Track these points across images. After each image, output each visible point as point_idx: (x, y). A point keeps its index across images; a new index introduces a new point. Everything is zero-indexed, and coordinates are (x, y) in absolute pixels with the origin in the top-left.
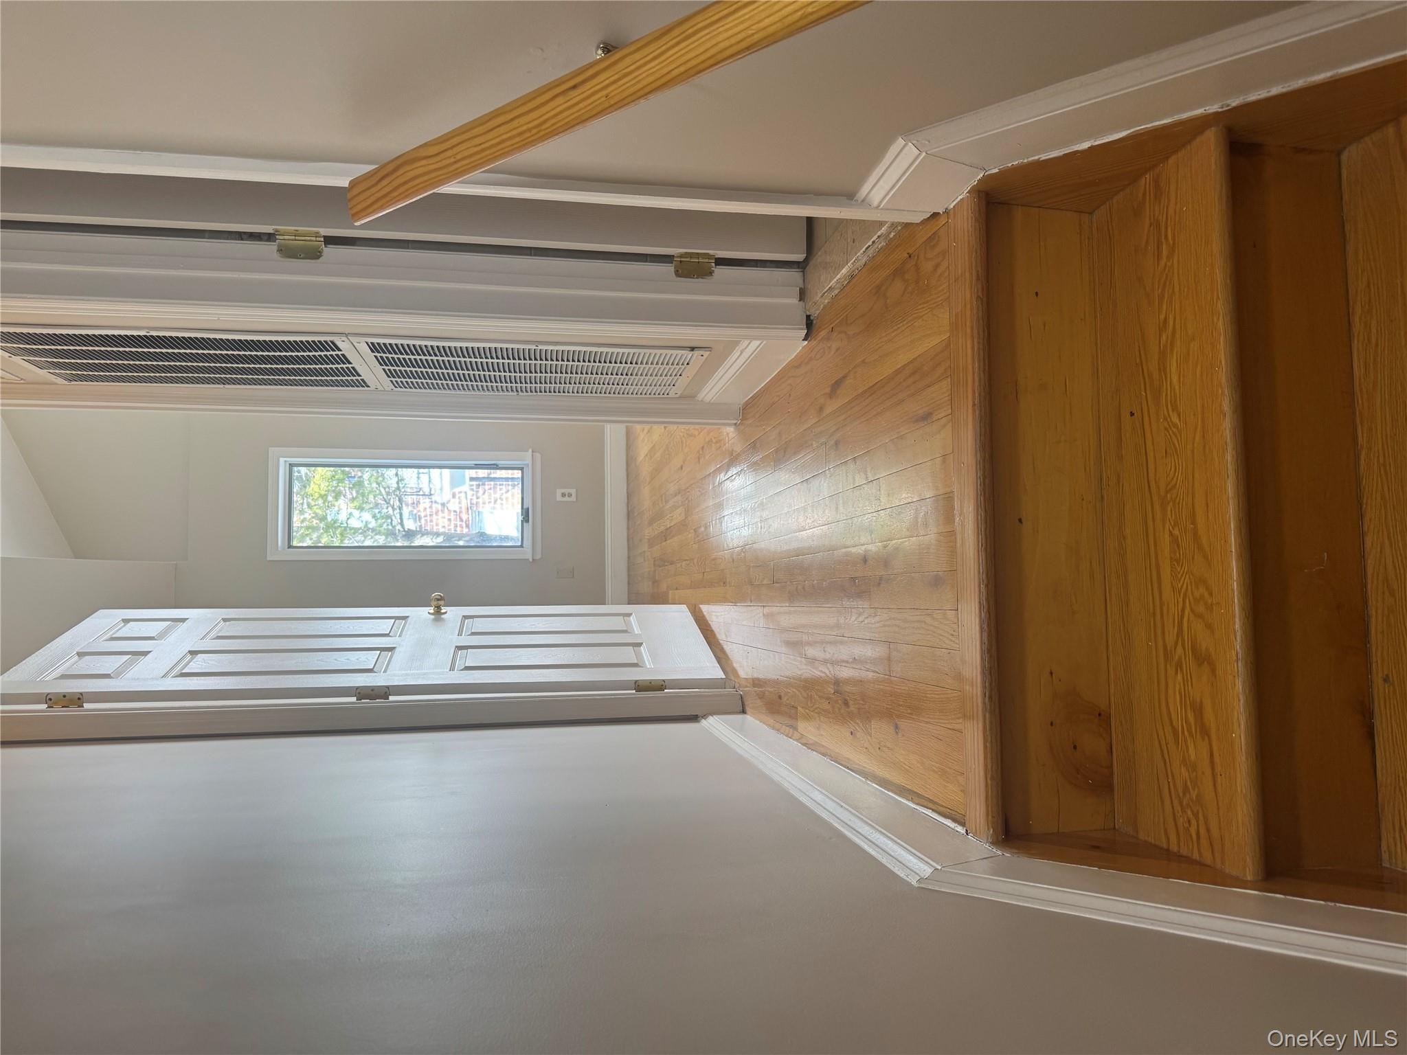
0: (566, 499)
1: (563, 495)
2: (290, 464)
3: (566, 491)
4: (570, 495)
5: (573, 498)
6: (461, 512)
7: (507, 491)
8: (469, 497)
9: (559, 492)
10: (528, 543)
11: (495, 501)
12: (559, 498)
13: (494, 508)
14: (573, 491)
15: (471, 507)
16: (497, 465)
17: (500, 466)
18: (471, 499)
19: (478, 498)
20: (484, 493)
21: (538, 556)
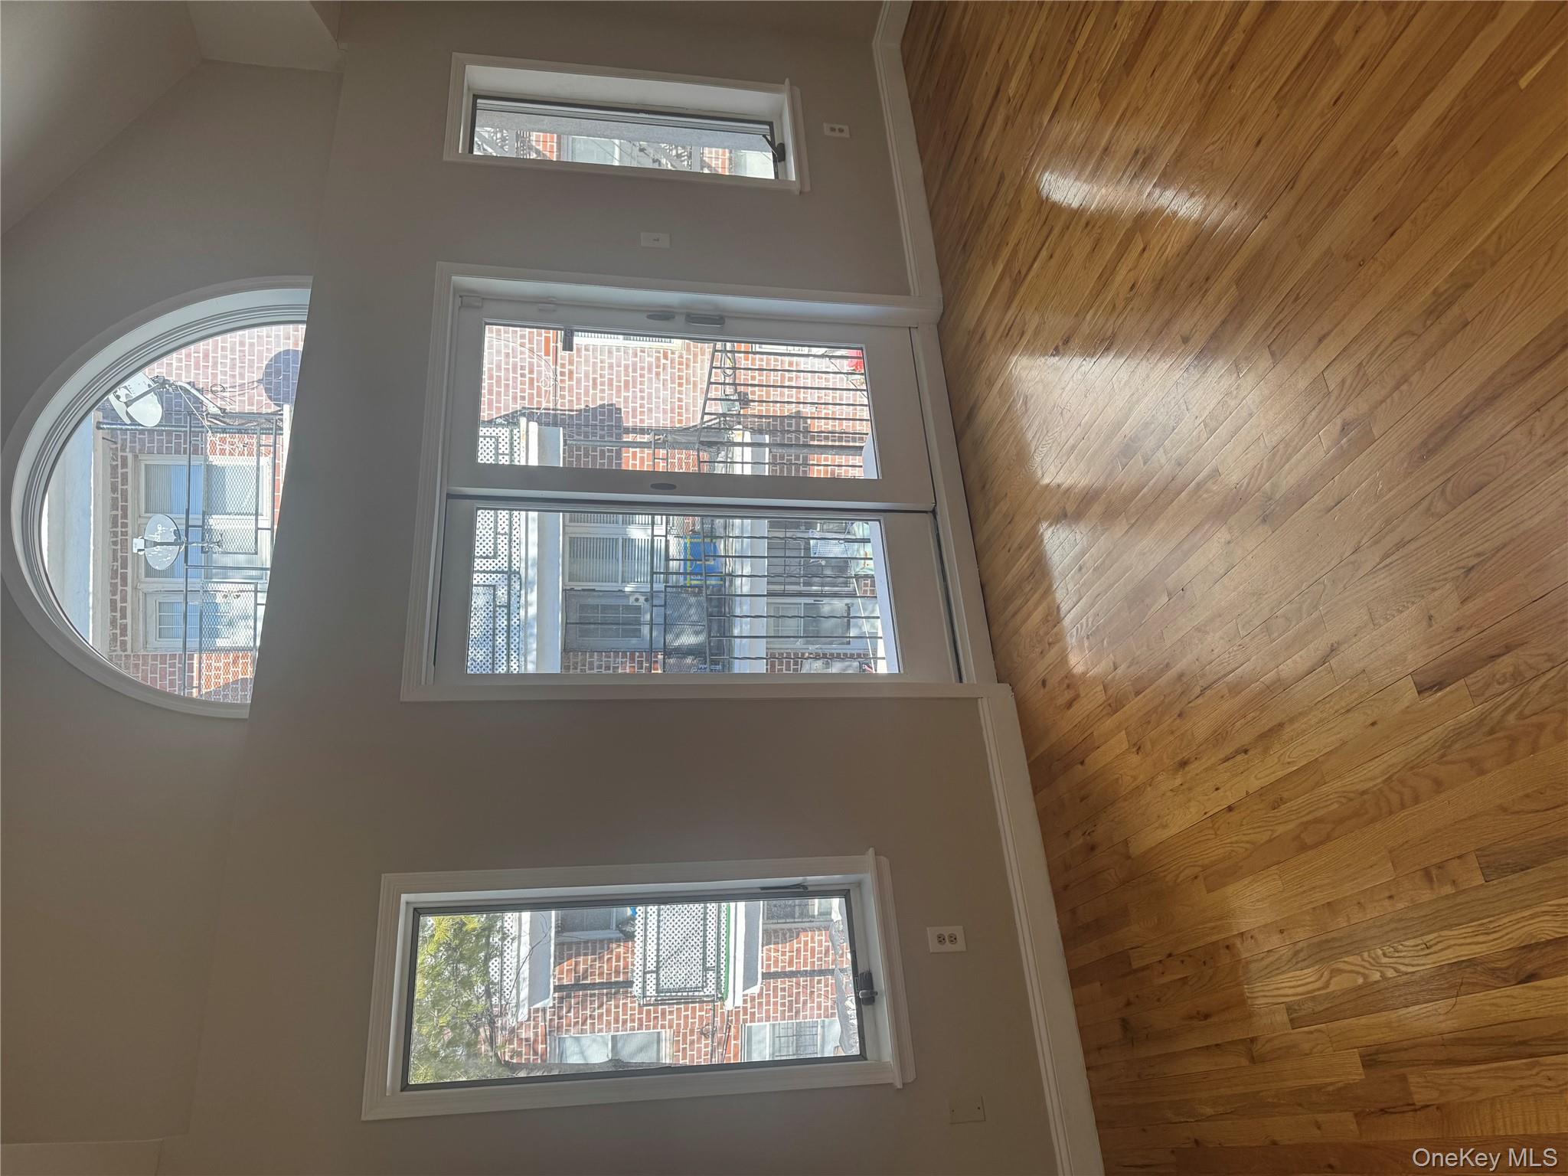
0: (948, 947)
1: (941, 939)
2: (415, 909)
3: (946, 931)
4: (953, 939)
5: (960, 946)
6: (536, 1041)
7: (601, 1006)
8: (548, 1017)
9: (932, 933)
10: (887, 1050)
11: (584, 1023)
12: (933, 946)
13: (583, 1031)
14: (958, 931)
15: (550, 1031)
16: (805, 887)
17: (810, 889)
18: (551, 1020)
19: (560, 1018)
20: (569, 1011)
21: (911, 1076)
